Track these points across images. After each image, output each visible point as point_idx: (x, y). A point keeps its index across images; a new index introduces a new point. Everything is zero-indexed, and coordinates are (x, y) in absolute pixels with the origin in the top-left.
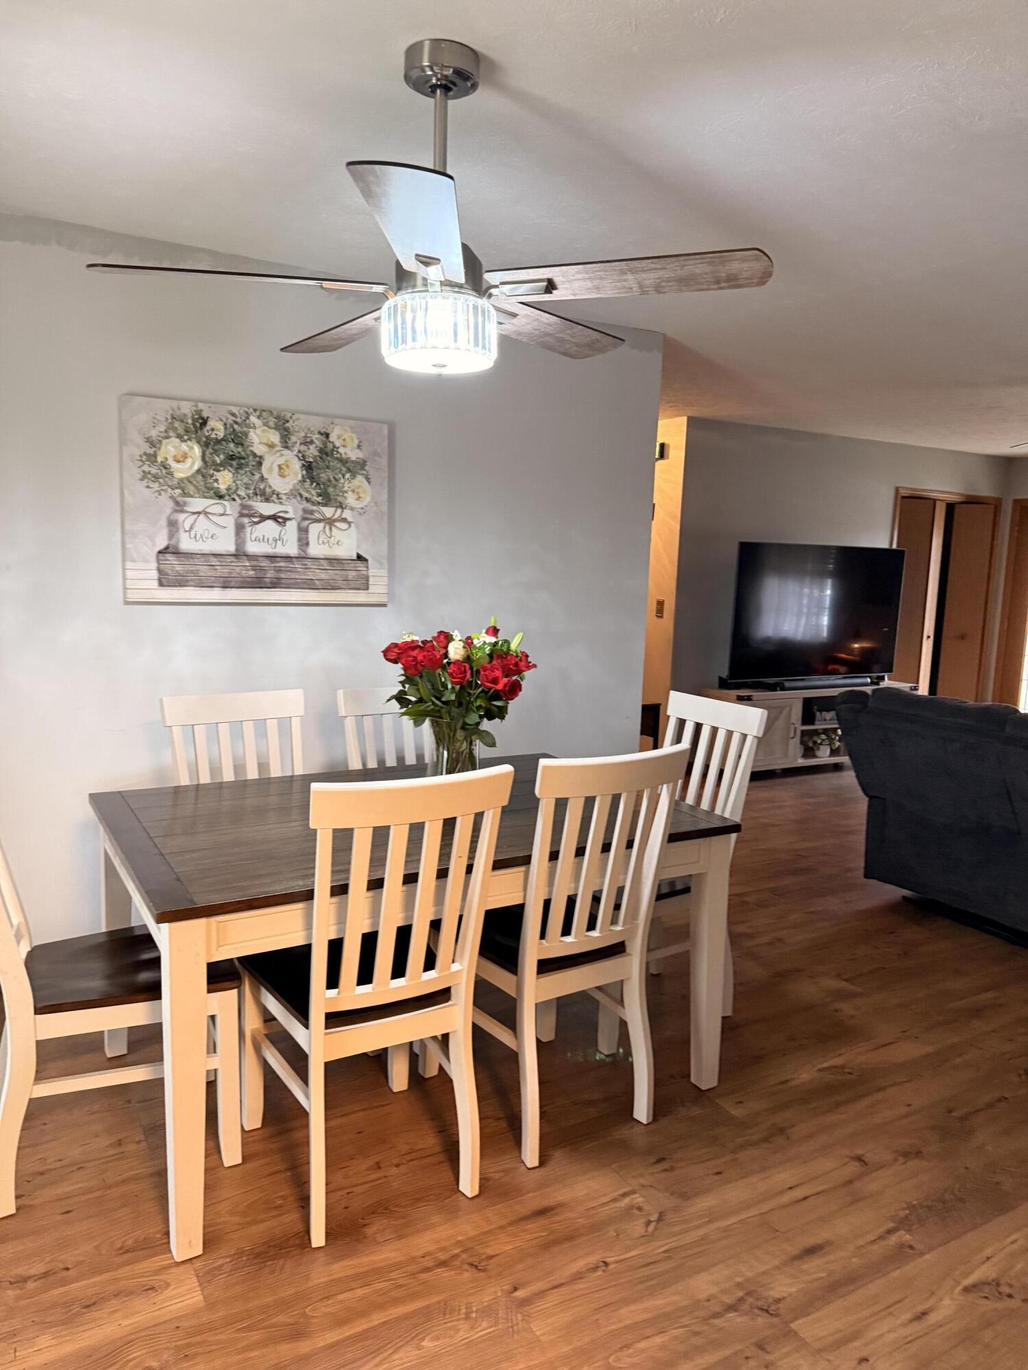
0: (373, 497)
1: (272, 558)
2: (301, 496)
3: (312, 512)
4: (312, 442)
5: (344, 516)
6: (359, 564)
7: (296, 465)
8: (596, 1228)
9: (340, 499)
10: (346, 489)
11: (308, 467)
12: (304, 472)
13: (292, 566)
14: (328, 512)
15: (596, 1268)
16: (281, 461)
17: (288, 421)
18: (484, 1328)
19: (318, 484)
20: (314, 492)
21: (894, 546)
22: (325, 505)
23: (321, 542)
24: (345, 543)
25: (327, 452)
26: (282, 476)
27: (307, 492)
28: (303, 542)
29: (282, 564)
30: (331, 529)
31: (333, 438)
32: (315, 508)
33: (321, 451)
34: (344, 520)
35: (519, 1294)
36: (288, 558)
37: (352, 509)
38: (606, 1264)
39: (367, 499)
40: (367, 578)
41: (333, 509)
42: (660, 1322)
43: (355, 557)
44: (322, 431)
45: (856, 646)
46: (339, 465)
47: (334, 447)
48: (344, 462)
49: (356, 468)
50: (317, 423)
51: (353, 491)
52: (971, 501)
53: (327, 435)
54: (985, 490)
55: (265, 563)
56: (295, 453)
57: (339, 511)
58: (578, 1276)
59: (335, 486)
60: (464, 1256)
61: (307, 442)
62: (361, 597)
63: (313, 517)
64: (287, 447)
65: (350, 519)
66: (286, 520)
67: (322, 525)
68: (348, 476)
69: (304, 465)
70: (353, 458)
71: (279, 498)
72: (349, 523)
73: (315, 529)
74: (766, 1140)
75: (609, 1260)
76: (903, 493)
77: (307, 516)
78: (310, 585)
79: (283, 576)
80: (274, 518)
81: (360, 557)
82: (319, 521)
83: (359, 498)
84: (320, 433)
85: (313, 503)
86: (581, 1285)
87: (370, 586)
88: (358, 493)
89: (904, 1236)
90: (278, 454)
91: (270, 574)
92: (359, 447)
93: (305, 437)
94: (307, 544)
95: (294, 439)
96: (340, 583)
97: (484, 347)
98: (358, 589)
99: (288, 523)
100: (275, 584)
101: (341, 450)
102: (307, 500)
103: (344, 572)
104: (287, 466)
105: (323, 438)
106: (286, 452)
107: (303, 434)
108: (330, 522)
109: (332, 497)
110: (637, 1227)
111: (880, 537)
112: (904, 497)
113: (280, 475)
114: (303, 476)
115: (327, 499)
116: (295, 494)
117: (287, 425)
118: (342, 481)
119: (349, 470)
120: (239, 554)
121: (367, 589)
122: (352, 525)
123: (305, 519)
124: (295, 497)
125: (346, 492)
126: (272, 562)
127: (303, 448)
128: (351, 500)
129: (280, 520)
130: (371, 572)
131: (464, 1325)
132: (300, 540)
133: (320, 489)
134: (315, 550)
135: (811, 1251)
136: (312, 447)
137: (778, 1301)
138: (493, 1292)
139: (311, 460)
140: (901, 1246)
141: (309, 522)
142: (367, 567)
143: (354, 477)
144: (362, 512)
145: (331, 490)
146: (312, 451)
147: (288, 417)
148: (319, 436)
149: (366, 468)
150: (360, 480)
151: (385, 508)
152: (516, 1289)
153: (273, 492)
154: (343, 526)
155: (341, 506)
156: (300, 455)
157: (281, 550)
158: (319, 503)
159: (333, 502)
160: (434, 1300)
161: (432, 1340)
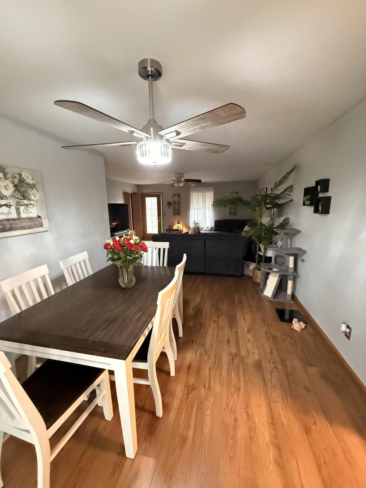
1: (8, 220)
2: (15, 197)
3: (20, 202)
4: (16, 177)
5: (31, 203)
6: (39, 219)
7: (11, 186)
8: (200, 362)
9: (29, 197)
10: (30, 194)
11: (16, 186)
12: (15, 188)
13: (15, 222)
14: (26, 202)
15: (210, 370)
16: (5, 184)
17: (5, 169)
18: (211, 399)
19: (20, 192)
20: (19, 195)
22: (24, 200)
23: (25, 213)
24: (33, 212)
25: (22, 181)
26: (7, 190)
27: (17, 195)
28: (18, 213)
29: (12, 222)
30: (27, 208)
31: (23, 176)
32: (21, 201)
33: (19, 180)
35: (207, 386)
36: (14, 219)
37: (33, 200)
38: (210, 368)
39: (38, 197)
40: (42, 223)
42: (229, 370)
43: (37, 217)
44: (19, 173)
46: (27, 186)
47: (24, 179)
48: (28, 184)
49: (33, 186)
50: (16, 171)
52: (134, 193)
53: (21, 175)
54: (136, 191)
55: (5, 222)
56: (10, 181)
57: (29, 201)
58: (210, 374)
60: (189, 389)
61: (14, 177)
62: (41, 229)
63: (20, 204)
64: (6, 179)
65: (33, 204)
66: (10, 206)
67: (24, 207)
68: (30, 189)
69: (14, 186)
70: (31, 183)
71: (6, 198)
73: (22, 208)
75: (210, 366)
77: (18, 204)
78: (23, 228)
79: (13, 226)
80: (6, 205)
81: (39, 217)
82: (23, 205)
83: (35, 197)
85: (20, 199)
86: (212, 376)
87: (43, 226)
88: (34, 195)
90: (3, 182)
91: (8, 226)
92: (32, 179)
93: (13, 175)
94: (20, 214)
95: (8, 176)
96: (33, 226)
98: (40, 227)
100: (10, 229)
101: (26, 180)
102: (17, 198)
103: (34, 222)
104: (8, 186)
107: (11, 174)
108: (27, 205)
109: (26, 197)
110: (206, 357)
112: (124, 193)
114: (14, 190)
116: (12, 196)
117: (5, 171)
118: (29, 191)
119: (30, 187)
122: (34, 206)
126: (8, 222)
127: (13, 179)
128: (32, 197)
129: (8, 206)
130: (43, 221)
133: (21, 194)
134: (23, 215)
136: (16, 179)
137: (235, 353)
138: (202, 390)
139: (16, 184)
141: (19, 206)
142: (42, 219)
143: (32, 189)
144: (37, 201)
145: (25, 194)
146: (16, 181)
147: (5, 167)
148: (18, 175)
149: (36, 186)
150: (34, 190)
151: (44, 200)
152: (205, 387)
153: (4, 196)
154: (32, 206)
156: (12, 182)
157: (10, 217)
158: (22, 199)
160: (197, 402)
161: (207, 411)
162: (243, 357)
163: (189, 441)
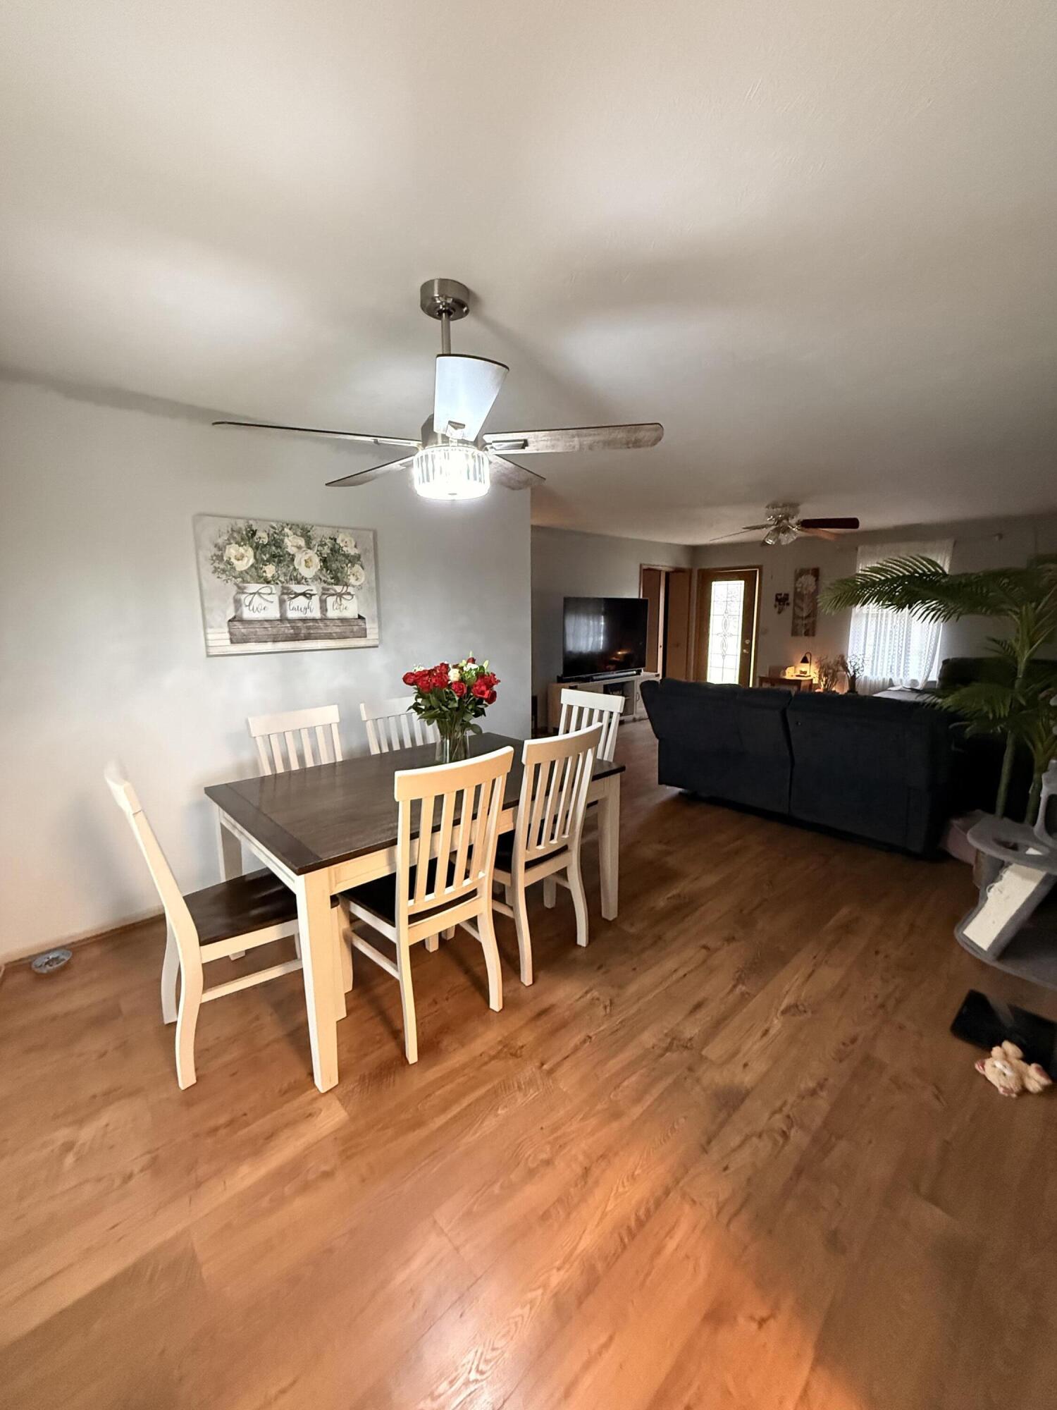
0: (366, 579)
1: (304, 620)
2: (321, 579)
3: (328, 590)
4: (325, 544)
5: (348, 591)
6: (360, 622)
7: (316, 560)
8: (576, 1016)
9: (345, 580)
10: (349, 573)
11: (324, 560)
12: (322, 564)
13: (317, 625)
14: (338, 589)
15: (584, 1041)
16: (306, 557)
17: (309, 531)
18: (533, 1093)
19: (331, 571)
20: (328, 576)
21: (641, 597)
22: (336, 584)
23: (335, 608)
24: (350, 608)
25: (335, 550)
26: (307, 566)
27: (325, 576)
28: (324, 609)
29: (311, 624)
30: (340, 600)
31: (339, 541)
32: (330, 587)
33: (331, 550)
34: (349, 594)
35: (545, 1067)
36: (314, 620)
37: (353, 586)
38: (590, 1037)
39: (362, 580)
40: (365, 630)
41: (342, 587)
42: (630, 1068)
43: (357, 617)
44: (332, 537)
45: (620, 653)
46: (343, 559)
47: (340, 546)
48: (346, 556)
49: (354, 560)
50: (328, 532)
51: (354, 575)
52: (678, 571)
53: (335, 540)
54: (684, 565)
55: (300, 624)
56: (315, 551)
57: (345, 588)
58: (576, 1049)
59: (342, 573)
60: (505, 1050)
61: (322, 545)
62: (362, 642)
63: (329, 592)
64: (310, 548)
65: (352, 593)
66: (311, 595)
67: (335, 597)
68: (349, 565)
69: (321, 560)
70: (352, 553)
71: (306, 582)
72: (352, 595)
73: (330, 600)
74: (655, 943)
75: (591, 1034)
76: (645, 567)
77: (325, 592)
78: (329, 637)
79: (312, 632)
80: (304, 594)
81: (360, 617)
82: (333, 595)
83: (357, 579)
84: (330, 538)
85: (329, 584)
86: (580, 1054)
87: (368, 635)
88: (356, 576)
89: (741, 988)
90: (304, 553)
91: (304, 631)
92: (355, 547)
93: (321, 541)
94: (326, 610)
95: (314, 542)
96: (348, 634)
97: (480, 481)
98: (360, 637)
99: (313, 597)
100: (307, 637)
101: (345, 549)
102: (325, 582)
103: (350, 627)
104: (311, 560)
105: (333, 541)
106: (309, 551)
107: (319, 539)
108: (340, 595)
109: (340, 578)
110: (600, 1011)
111: (633, 592)
112: (644, 570)
113: (307, 567)
114: (321, 566)
115: (337, 581)
116: (316, 578)
117: (309, 534)
118: (346, 568)
119: (350, 562)
120: (283, 619)
121: (366, 637)
122: (354, 597)
123: (323, 594)
124: (316, 580)
125: (349, 575)
126: (304, 623)
127: (320, 548)
128: (352, 580)
129: (308, 596)
130: (368, 626)
131: (519, 1095)
132: (321, 608)
133: (332, 574)
134: (332, 613)
135: (698, 1006)
136: (326, 547)
137: (691, 1039)
138: (530, 1070)
139: (326, 556)
140: (743, 994)
141: (326, 596)
142: (365, 623)
143: (353, 566)
144: (360, 588)
145: (339, 575)
146: (326, 550)
147: (309, 529)
148: (330, 540)
149: (361, 559)
150: (357, 567)
151: (374, 585)
152: (542, 1064)
153: (303, 577)
154: (348, 597)
155: (347, 585)
156: (318, 553)
157: (309, 615)
158: (332, 584)
159: (341, 582)
160: (496, 1082)
161: (503, 1109)
162: (703, 1059)
163: (422, 1133)
